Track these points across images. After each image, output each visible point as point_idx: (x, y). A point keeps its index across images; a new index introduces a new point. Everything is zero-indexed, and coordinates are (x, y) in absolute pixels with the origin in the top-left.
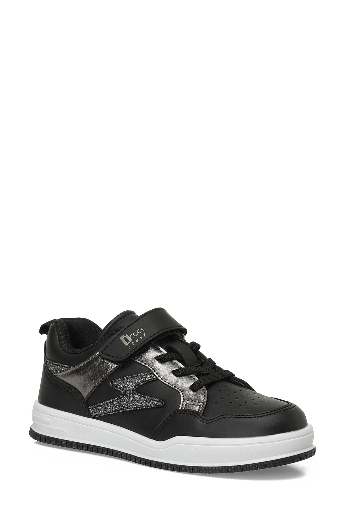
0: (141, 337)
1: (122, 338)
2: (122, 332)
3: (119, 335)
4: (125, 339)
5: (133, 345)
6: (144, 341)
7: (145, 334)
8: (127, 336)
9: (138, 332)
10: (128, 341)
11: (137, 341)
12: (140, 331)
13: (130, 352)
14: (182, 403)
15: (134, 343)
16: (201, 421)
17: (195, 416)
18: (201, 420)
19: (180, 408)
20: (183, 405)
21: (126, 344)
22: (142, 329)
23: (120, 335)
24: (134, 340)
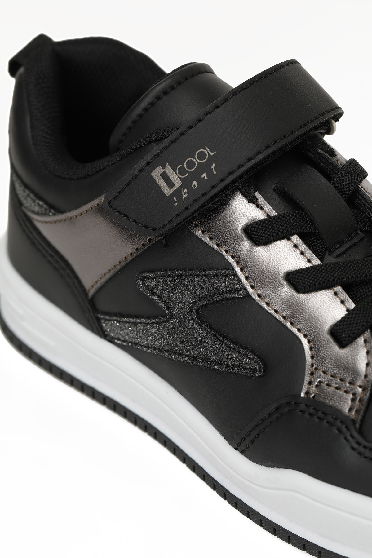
0: (204, 175)
1: (156, 174)
2: (158, 155)
3: (148, 163)
4: (164, 176)
5: (184, 196)
6: (213, 187)
7: (214, 165)
8: (169, 170)
9: (196, 160)
10: (170, 184)
11: (195, 186)
12: (202, 156)
13: (178, 215)
14: (307, 379)
15: (186, 190)
16: (353, 449)
17: (340, 431)
18: (356, 446)
19: (302, 395)
20: (310, 383)
21: (168, 192)
22: (208, 152)
23: (151, 165)
24: (186, 183)
